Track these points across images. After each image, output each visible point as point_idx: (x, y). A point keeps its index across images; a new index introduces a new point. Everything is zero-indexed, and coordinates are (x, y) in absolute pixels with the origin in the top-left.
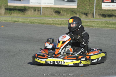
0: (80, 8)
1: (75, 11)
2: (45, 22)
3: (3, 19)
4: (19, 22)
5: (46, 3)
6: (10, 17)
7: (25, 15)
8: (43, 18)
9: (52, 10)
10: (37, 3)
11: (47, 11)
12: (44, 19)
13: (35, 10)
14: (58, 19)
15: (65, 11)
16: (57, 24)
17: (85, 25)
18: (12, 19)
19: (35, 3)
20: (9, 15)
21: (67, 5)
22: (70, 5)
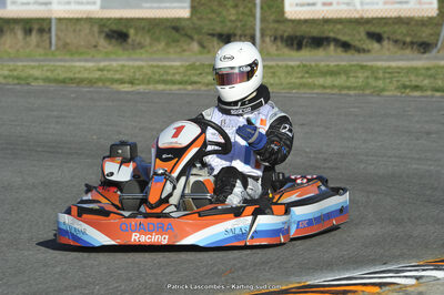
0: (200, 19)
1: (183, 29)
2: (72, 76)
5: (69, 3)
8: (61, 60)
9: (96, 29)
11: (74, 31)
12: (67, 64)
13: (30, 30)
14: (121, 63)
15: (143, 28)
16: (117, 81)
19: (28, 4)
21: (151, 8)
22: (163, 6)
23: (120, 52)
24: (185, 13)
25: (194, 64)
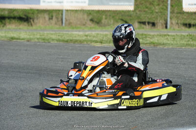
0: (140, 11)
1: (131, 16)
2: (71, 38)
4: (20, 39)
5: (72, 2)
6: (1, 30)
7: (32, 25)
8: (66, 31)
9: (85, 16)
10: (56, 2)
11: (75, 17)
13: (52, 16)
14: (97, 32)
15: (110, 16)
16: (94, 41)
17: (148, 42)
18: (7, 34)
19: (51, 2)
20: (2, 27)
21: (114, 5)
22: (120, 4)
23: (97, 27)
24: (131, 8)
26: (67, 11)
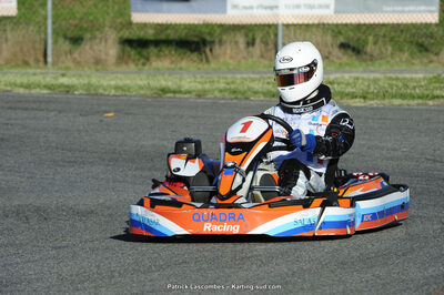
1: (432, 36)
3: (113, 83)
4: (180, 92)
5: (298, 6)
6: (140, 72)
7: (208, 61)
10: (261, 7)
13: (254, 40)
14: (353, 75)
15: (384, 36)
16: (347, 95)
18: (151, 82)
19: (251, 8)
20: (140, 67)
21: (394, 11)
22: (407, 9)
23: (356, 63)
24: (433, 18)
25: (439, 76)
26: (287, 26)
